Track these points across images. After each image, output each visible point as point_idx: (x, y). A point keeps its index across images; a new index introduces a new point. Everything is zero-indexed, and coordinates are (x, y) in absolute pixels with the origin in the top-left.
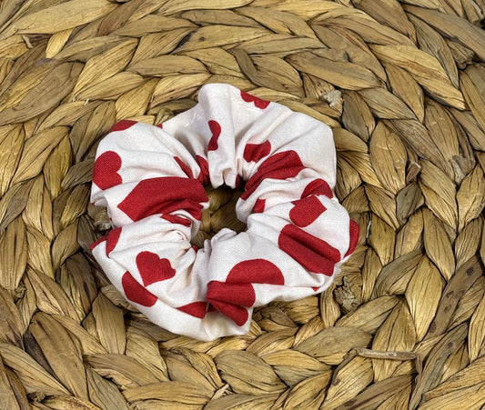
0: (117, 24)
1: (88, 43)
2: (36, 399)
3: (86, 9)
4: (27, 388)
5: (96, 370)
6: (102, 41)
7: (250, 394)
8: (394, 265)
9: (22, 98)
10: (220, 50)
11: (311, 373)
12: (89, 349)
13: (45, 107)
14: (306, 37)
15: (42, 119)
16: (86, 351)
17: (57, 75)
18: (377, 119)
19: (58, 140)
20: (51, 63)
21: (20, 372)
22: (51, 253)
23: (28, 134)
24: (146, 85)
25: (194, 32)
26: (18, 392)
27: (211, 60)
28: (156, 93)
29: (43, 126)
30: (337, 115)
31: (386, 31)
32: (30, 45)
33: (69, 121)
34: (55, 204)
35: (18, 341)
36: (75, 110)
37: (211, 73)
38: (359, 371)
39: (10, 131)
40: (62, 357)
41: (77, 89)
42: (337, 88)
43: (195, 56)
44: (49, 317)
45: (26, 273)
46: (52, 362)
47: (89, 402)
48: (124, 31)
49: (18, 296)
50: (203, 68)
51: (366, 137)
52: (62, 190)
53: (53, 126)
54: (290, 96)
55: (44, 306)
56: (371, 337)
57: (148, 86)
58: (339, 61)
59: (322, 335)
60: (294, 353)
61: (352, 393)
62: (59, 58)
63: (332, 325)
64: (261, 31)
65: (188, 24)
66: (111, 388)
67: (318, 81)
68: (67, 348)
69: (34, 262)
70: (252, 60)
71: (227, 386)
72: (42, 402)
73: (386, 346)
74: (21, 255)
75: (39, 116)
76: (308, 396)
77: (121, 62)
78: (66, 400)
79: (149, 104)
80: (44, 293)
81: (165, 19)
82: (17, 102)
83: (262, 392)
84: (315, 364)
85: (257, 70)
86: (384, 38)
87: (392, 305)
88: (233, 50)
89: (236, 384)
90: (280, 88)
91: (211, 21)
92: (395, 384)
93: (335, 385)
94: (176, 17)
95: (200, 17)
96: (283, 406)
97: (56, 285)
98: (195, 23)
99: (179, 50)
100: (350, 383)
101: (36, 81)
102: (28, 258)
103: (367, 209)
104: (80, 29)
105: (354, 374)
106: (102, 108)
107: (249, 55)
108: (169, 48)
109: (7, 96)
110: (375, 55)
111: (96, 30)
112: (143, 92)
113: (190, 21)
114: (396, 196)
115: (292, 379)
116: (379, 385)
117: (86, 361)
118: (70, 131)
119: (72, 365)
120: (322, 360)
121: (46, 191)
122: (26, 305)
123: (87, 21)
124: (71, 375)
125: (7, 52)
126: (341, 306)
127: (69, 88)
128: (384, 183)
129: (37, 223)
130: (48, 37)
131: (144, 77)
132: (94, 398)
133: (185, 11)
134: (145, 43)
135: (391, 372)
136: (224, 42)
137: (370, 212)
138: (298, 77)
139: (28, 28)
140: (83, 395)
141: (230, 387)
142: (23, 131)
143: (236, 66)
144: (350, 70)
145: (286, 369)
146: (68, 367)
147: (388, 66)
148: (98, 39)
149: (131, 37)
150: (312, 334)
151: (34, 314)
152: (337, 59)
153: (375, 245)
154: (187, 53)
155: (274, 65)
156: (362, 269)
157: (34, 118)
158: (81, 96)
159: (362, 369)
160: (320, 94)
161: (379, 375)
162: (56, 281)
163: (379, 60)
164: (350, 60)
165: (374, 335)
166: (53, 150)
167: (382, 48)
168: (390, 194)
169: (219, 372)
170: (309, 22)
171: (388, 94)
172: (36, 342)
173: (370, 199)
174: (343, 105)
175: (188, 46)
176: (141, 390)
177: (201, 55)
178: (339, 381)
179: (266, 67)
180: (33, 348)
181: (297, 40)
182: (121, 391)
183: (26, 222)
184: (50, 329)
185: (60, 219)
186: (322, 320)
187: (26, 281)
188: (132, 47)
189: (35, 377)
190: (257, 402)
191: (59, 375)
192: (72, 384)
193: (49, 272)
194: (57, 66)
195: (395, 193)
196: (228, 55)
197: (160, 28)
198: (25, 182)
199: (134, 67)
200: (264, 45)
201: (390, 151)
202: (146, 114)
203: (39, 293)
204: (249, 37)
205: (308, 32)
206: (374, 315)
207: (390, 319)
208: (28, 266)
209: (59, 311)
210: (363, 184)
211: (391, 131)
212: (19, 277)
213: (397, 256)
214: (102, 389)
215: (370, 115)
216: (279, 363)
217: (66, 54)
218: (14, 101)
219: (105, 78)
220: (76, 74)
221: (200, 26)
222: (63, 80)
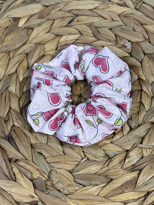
0: (46, 14)
1: (35, 21)
2: (12, 161)
3: (34, 8)
4: (9, 156)
5: (36, 150)
6: (40, 21)
7: (95, 161)
8: (151, 111)
9: (9, 42)
10: (85, 26)
11: (118, 153)
12: (33, 141)
13: (18, 46)
14: (118, 21)
15: (16, 51)
16: (32, 142)
17: (22, 33)
18: (145, 54)
19: (22, 59)
20: (20, 29)
21: (6, 150)
22: (19, 103)
23: (11, 56)
24: (56, 38)
25: (75, 18)
26: (5, 158)
27: (81, 29)
28: (60, 41)
29: (17, 53)
30: (129, 52)
31: (148, 19)
32: (12, 22)
33: (27, 51)
34: (21, 84)
35: (6, 138)
36: (29, 47)
37: (81, 34)
38: (137, 153)
39: (4, 55)
40: (23, 144)
41: (30, 39)
42: (129, 41)
43: (75, 28)
44: (18, 128)
45: (9, 111)
46: (19, 146)
47: (33, 163)
48: (49, 17)
49: (6, 119)
50: (78, 32)
51: (140, 60)
52: (24, 79)
53: (21, 54)
54: (111, 44)
55: (16, 124)
56: (142, 139)
57: (57, 39)
58: (131, 31)
59: (123, 138)
60: (112, 145)
61: (135, 162)
62: (23, 27)
63: (127, 134)
64: (101, 18)
65: (73, 15)
66: (41, 157)
67: (122, 38)
68: (25, 141)
69: (13, 107)
70: (97, 30)
71: (86, 158)
72: (15, 162)
73: (148, 143)
74: (7, 104)
75: (15, 49)
76: (118, 162)
77: (47, 29)
78: (24, 162)
79: (58, 46)
80: (16, 119)
81: (64, 13)
82: (7, 44)
83: (100, 160)
84: (120, 149)
85: (99, 33)
86: (148, 22)
87: (150, 126)
88: (90, 25)
89: (90, 157)
90: (108, 41)
91: (81, 14)
92: (151, 158)
93: (128, 158)
94: (68, 12)
95: (77, 12)
96: (108, 166)
97: (21, 116)
98: (76, 15)
99: (69, 25)
100: (134, 158)
101: (15, 35)
102: (10, 105)
103: (140, 89)
104: (32, 16)
105: (135, 154)
106: (39, 47)
107: (96, 27)
108: (65, 24)
109: (3, 41)
110: (144, 29)
111: (38, 16)
112: (56, 41)
113: (74, 14)
114: (152, 84)
115: (111, 155)
116: (145, 158)
117: (32, 146)
118: (27, 55)
119: (26, 148)
120: (123, 148)
121: (18, 79)
122: (9, 123)
123: (34, 13)
124: (26, 152)
125: (4, 24)
126: (130, 127)
127: (27, 39)
128: (147, 79)
129: (14, 91)
130: (19, 19)
131: (56, 35)
132: (35, 161)
133: (72, 10)
134: (56, 22)
135: (149, 153)
136: (86, 22)
137: (142, 90)
138: (114, 37)
139: (12, 15)
140: (30, 160)
141: (88, 158)
142: (9, 55)
143: (91, 32)
144: (135, 34)
145: (109, 151)
146: (25, 148)
147: (149, 33)
148: (39, 20)
149: (51, 19)
150: (119, 137)
151: (12, 127)
152: (130, 30)
153: (144, 103)
154: (72, 26)
155: (105, 31)
156: (138, 112)
157: (13, 50)
158: (31, 42)
159: (139, 152)
160: (123, 43)
161: (145, 154)
162: (21, 114)
163: (145, 31)
164: (134, 30)
165: (143, 138)
166: (21, 63)
167: (147, 26)
168: (149, 83)
169: (83, 151)
170: (119, 15)
171: (149, 44)
172: (13, 138)
173: (142, 85)
174: (132, 48)
175: (73, 23)
176: (53, 158)
177: (78, 27)
178: (130, 157)
179: (102, 32)
180: (11, 140)
181: (114, 22)
182: (45, 158)
183: (10, 90)
184: (18, 133)
185: (23, 90)
186: (123, 132)
187: (9, 114)
188: (51, 23)
189: (12, 152)
190: (98, 164)
191: (21, 151)
192: (26, 155)
193: (18, 110)
194: (22, 30)
195: (152, 83)
196: (88, 27)
197: (62, 16)
198: (10, 75)
199: (52, 31)
200: (102, 24)
201: (150, 66)
202: (56, 49)
203: (14, 119)
204: (96, 21)
205: (119, 19)
206: (143, 131)
207: (149, 132)
208: (10, 108)
209: (22, 126)
210: (139, 79)
211: (150, 58)
212: (7, 112)
213: (152, 108)
214: (38, 157)
215: (142, 52)
216: (106, 149)
217: (26, 25)
218: (6, 43)
219: (41, 35)
220: (30, 33)
221: (77, 16)
222: (25, 35)
